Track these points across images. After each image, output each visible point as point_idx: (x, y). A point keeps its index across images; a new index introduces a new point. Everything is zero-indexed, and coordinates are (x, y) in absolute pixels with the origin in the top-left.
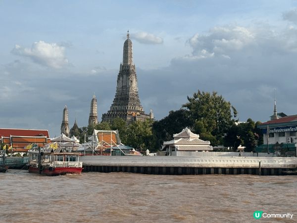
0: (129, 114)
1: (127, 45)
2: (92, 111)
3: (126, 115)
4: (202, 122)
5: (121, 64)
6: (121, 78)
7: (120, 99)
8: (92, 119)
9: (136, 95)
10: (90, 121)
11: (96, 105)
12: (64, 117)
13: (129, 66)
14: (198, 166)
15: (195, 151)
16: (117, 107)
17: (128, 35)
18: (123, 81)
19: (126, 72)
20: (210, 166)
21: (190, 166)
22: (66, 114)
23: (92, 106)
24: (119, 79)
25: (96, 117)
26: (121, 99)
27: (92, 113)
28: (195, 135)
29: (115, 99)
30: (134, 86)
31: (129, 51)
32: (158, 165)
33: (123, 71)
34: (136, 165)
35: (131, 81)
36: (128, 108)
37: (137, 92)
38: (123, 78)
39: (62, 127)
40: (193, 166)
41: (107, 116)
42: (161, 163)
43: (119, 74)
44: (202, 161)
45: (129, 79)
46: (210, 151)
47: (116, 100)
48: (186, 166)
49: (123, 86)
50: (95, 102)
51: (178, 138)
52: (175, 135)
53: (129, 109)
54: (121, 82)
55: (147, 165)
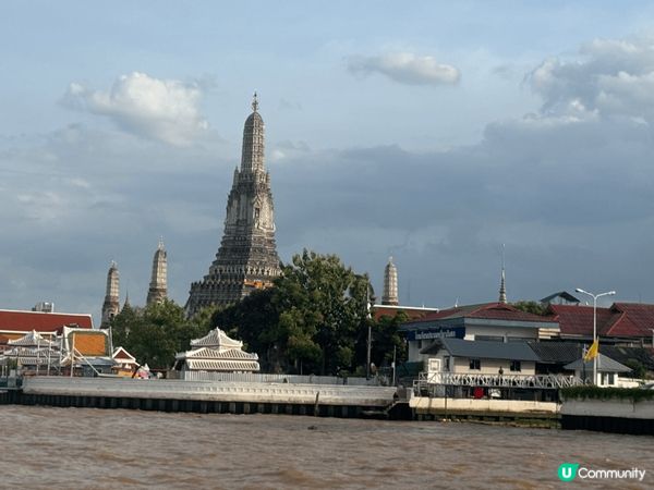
0: (247, 286)
1: (252, 125)
2: (154, 277)
3: (241, 287)
4: (290, 316)
5: (236, 171)
6: (235, 202)
7: (232, 250)
8: (154, 295)
9: (270, 241)
10: (149, 300)
11: (163, 264)
12: (109, 287)
13: (253, 176)
14: (206, 398)
15: (232, 371)
16: (223, 267)
17: (255, 104)
18: (238, 209)
19: (246, 188)
20: (229, 399)
21: (192, 397)
22: (113, 281)
23: (155, 267)
24: (230, 204)
25: (164, 291)
26: (234, 250)
27: (154, 283)
28: (235, 341)
29: (219, 250)
30: (265, 220)
31: (255, 141)
32: (140, 396)
33: (240, 185)
34: (104, 394)
35: (258, 210)
36: (246, 270)
37: (272, 235)
38: (239, 203)
39: (104, 310)
40: (198, 398)
41: (199, 289)
42: (143, 391)
43: (232, 192)
44: (215, 389)
45: (252, 205)
46: (254, 372)
47: (222, 252)
48: (185, 397)
49: (238, 221)
50: (161, 258)
51: (198, 347)
52: (194, 342)
53: (249, 272)
54: (234, 210)
55: (121, 395)
